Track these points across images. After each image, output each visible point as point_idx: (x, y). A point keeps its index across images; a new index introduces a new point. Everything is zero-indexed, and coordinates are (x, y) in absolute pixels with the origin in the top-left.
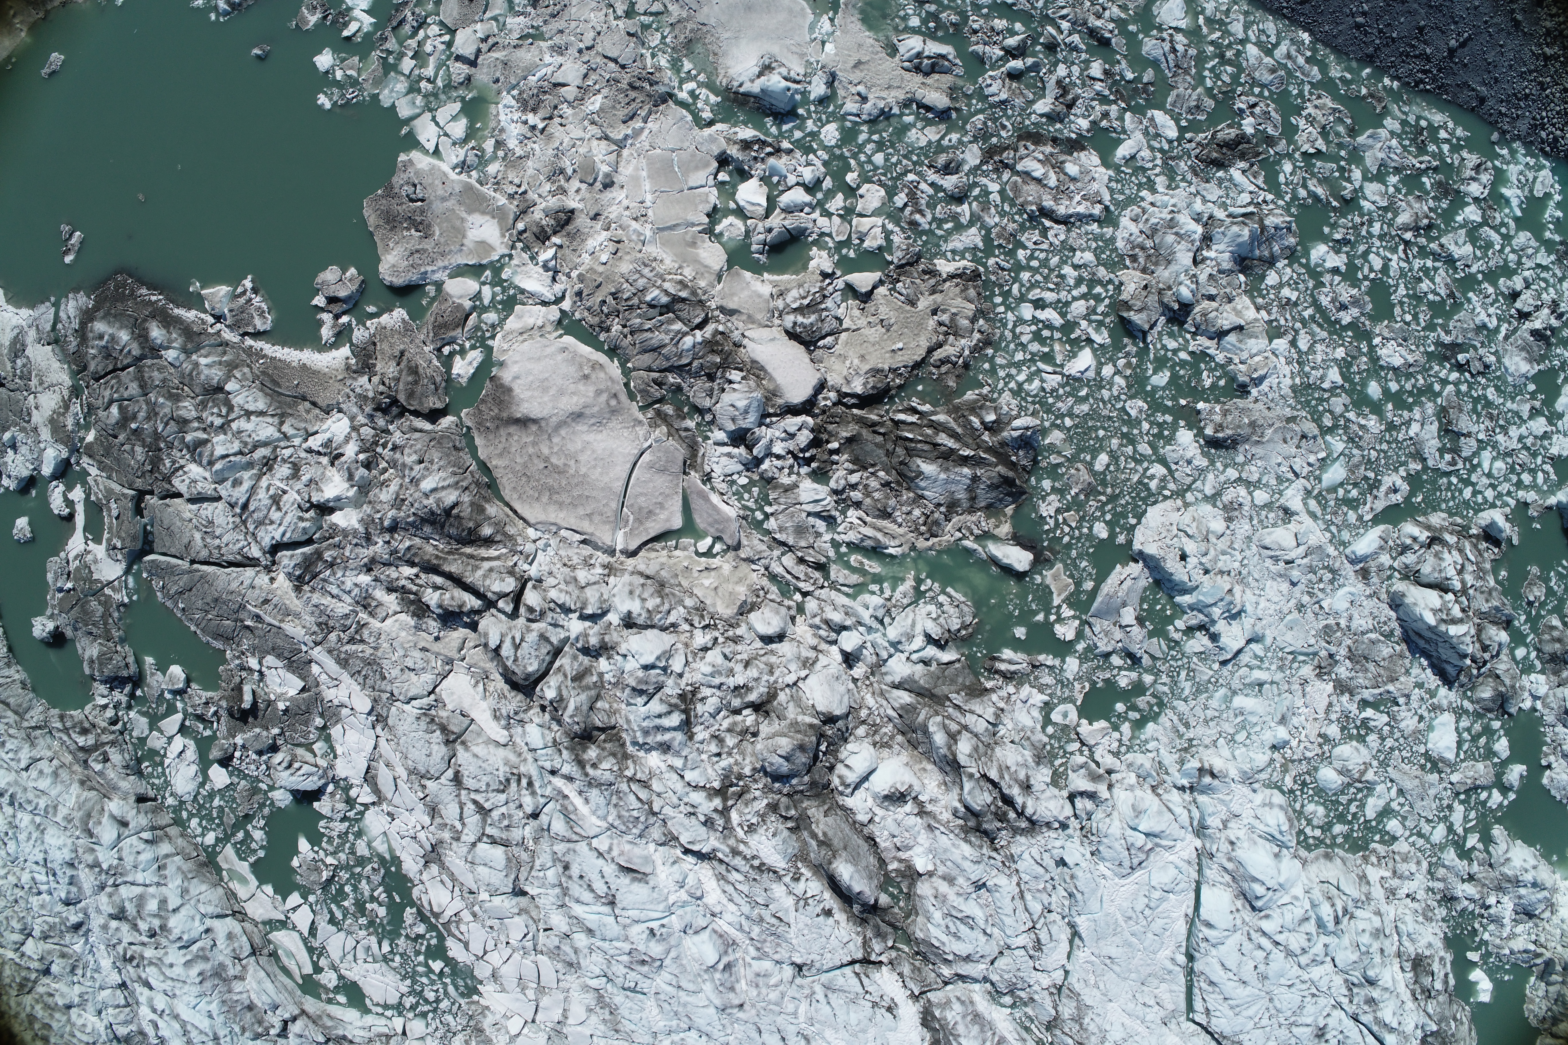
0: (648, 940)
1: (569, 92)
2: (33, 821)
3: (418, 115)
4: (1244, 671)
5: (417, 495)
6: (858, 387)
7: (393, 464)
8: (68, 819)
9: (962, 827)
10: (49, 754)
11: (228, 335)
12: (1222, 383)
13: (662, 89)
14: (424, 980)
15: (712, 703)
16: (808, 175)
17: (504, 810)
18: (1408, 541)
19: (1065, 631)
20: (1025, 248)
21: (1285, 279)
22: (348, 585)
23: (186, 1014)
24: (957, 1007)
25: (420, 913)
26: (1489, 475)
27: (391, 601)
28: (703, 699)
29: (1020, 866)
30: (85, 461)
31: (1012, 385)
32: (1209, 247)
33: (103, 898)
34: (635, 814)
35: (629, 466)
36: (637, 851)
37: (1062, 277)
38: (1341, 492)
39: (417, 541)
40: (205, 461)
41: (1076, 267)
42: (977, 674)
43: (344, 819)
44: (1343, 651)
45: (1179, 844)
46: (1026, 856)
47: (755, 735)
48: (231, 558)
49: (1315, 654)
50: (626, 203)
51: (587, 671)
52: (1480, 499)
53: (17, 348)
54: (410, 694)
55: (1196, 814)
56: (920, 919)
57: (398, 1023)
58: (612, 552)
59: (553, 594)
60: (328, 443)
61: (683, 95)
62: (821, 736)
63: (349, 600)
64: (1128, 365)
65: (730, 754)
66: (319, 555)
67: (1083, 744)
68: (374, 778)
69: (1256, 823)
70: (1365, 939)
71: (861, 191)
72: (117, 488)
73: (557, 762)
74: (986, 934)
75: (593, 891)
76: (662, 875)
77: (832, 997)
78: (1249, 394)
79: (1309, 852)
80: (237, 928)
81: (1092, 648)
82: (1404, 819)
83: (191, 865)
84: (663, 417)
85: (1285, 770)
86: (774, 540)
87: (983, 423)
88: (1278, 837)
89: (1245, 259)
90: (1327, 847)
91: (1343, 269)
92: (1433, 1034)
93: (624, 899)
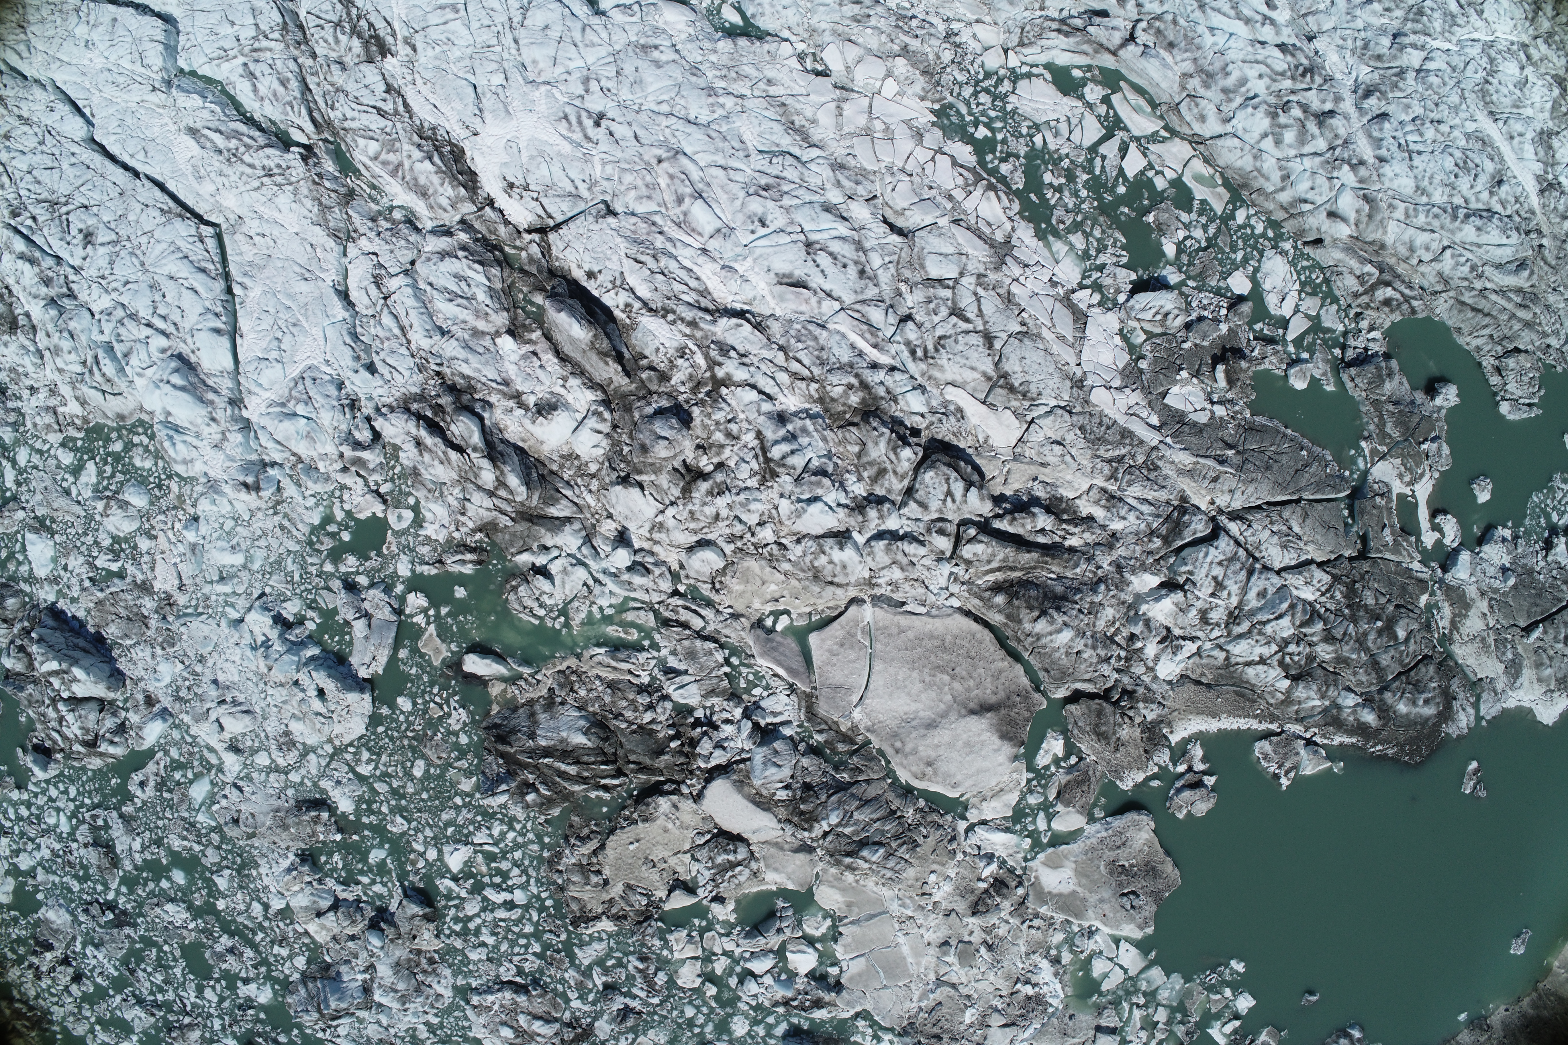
0: (766, 214)
2: (1430, 197)
3: (1142, 971)
4: (240, 590)
5: (1076, 622)
6: (664, 803)
7: (1108, 640)
8: (1391, 208)
9: (476, 391)
10: (1422, 268)
11: (1296, 728)
12: (323, 859)
14: (993, 114)
15: (745, 473)
16: (752, 987)
17: (936, 319)
18: (116, 739)
19: (416, 601)
20: (534, 954)
21: (288, 964)
22: (1132, 517)
23: (1239, 27)
24: (445, 202)
25: (1008, 186)
26: (58, 810)
27: (1085, 508)
28: (753, 474)
29: (411, 362)
30: (1426, 574)
31: (518, 827)
32: (365, 981)
33: (1343, 134)
34: (800, 345)
35: (871, 686)
36: (793, 306)
37: (494, 934)
39: (1069, 574)
40: (1300, 607)
41: (484, 944)
42: (493, 544)
43: (1101, 268)
44: (153, 623)
45: (263, 409)
46: (407, 373)
47: (697, 448)
48: (1258, 516)
49: (178, 617)
50: (922, 931)
51: (874, 480)
52: (61, 787)
53: (1514, 669)
54: (1051, 418)
55: (253, 445)
56: (498, 286)
57: (1014, 61)
58: (874, 600)
59: (922, 551)
60: (1176, 651)
62: (629, 462)
63: (1130, 501)
64: (414, 863)
65: (717, 423)
66: (1166, 541)
67: (377, 492)
68: (1075, 321)
69: (195, 442)
70: (67, 346)
71: (700, 980)
72: (1388, 556)
73: (889, 381)
74: (431, 284)
75: (831, 254)
76: (762, 285)
77: (570, 188)
78: (297, 855)
79: (140, 420)
80: (1197, 128)
81: (388, 589)
82: (58, 467)
83: (1256, 185)
84: (847, 739)
85: (180, 497)
86: (716, 641)
87: (537, 791)
88: (171, 433)
89: (329, 978)
90: (124, 427)
91: (239, 984)
93: (797, 253)
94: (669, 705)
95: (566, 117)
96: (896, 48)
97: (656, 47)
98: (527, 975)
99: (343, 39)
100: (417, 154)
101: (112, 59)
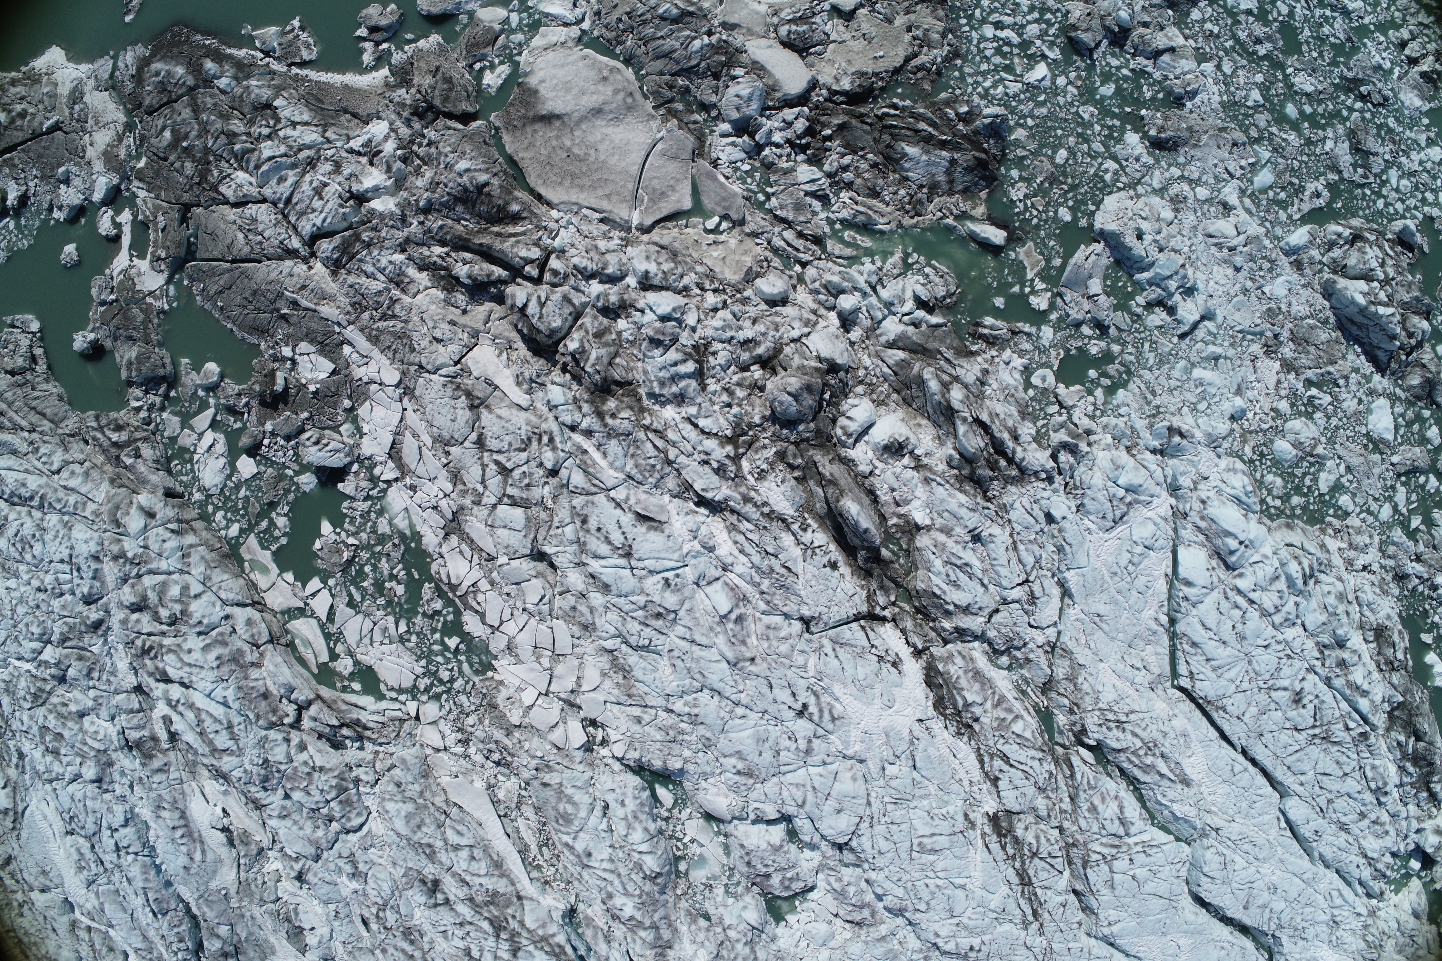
0: (663, 591)
2: (61, 521)
4: (1200, 345)
5: (451, 177)
6: (846, 84)
7: (426, 161)
8: (97, 514)
9: (956, 477)
10: (81, 457)
11: (277, 67)
12: (1160, 96)
14: (440, 659)
15: (723, 357)
17: (525, 468)
18: (1334, 238)
19: (1040, 302)
21: (1207, 15)
22: (384, 262)
24: (958, 660)
25: (438, 588)
26: (1397, 190)
27: (423, 278)
28: (714, 353)
29: (1012, 515)
30: (135, 185)
33: (126, 589)
34: (652, 461)
35: (643, 154)
36: (653, 501)
37: (1017, 5)
38: (1271, 194)
39: (449, 221)
40: (252, 166)
42: (962, 339)
44: (1285, 334)
45: (1156, 501)
46: (1017, 505)
47: (762, 389)
48: (271, 251)
49: (1262, 334)
51: (606, 330)
53: (76, 95)
54: (438, 363)
55: (1169, 472)
56: (921, 573)
57: (412, 707)
58: (627, 227)
59: (575, 260)
60: (368, 143)
62: (825, 384)
63: (382, 278)
64: (1079, 77)
65: (740, 406)
66: (357, 237)
67: (1061, 406)
68: (399, 451)
69: (1223, 486)
70: (1331, 600)
72: (164, 205)
73: (577, 417)
74: (983, 585)
75: (610, 543)
76: (676, 524)
77: (840, 652)
78: (1184, 105)
79: (1272, 520)
80: (256, 616)
81: (1064, 317)
82: (1354, 495)
83: (214, 555)
84: (673, 113)
85: (1244, 441)
86: (776, 216)
87: (957, 114)
88: (1244, 498)
90: (1287, 517)
92: (1400, 704)
93: (640, 549)
94: (827, 168)
95: (833, 719)
96: (517, 734)
97: (739, 773)
99: (1030, 838)
100: (977, 710)
101: (1253, 869)
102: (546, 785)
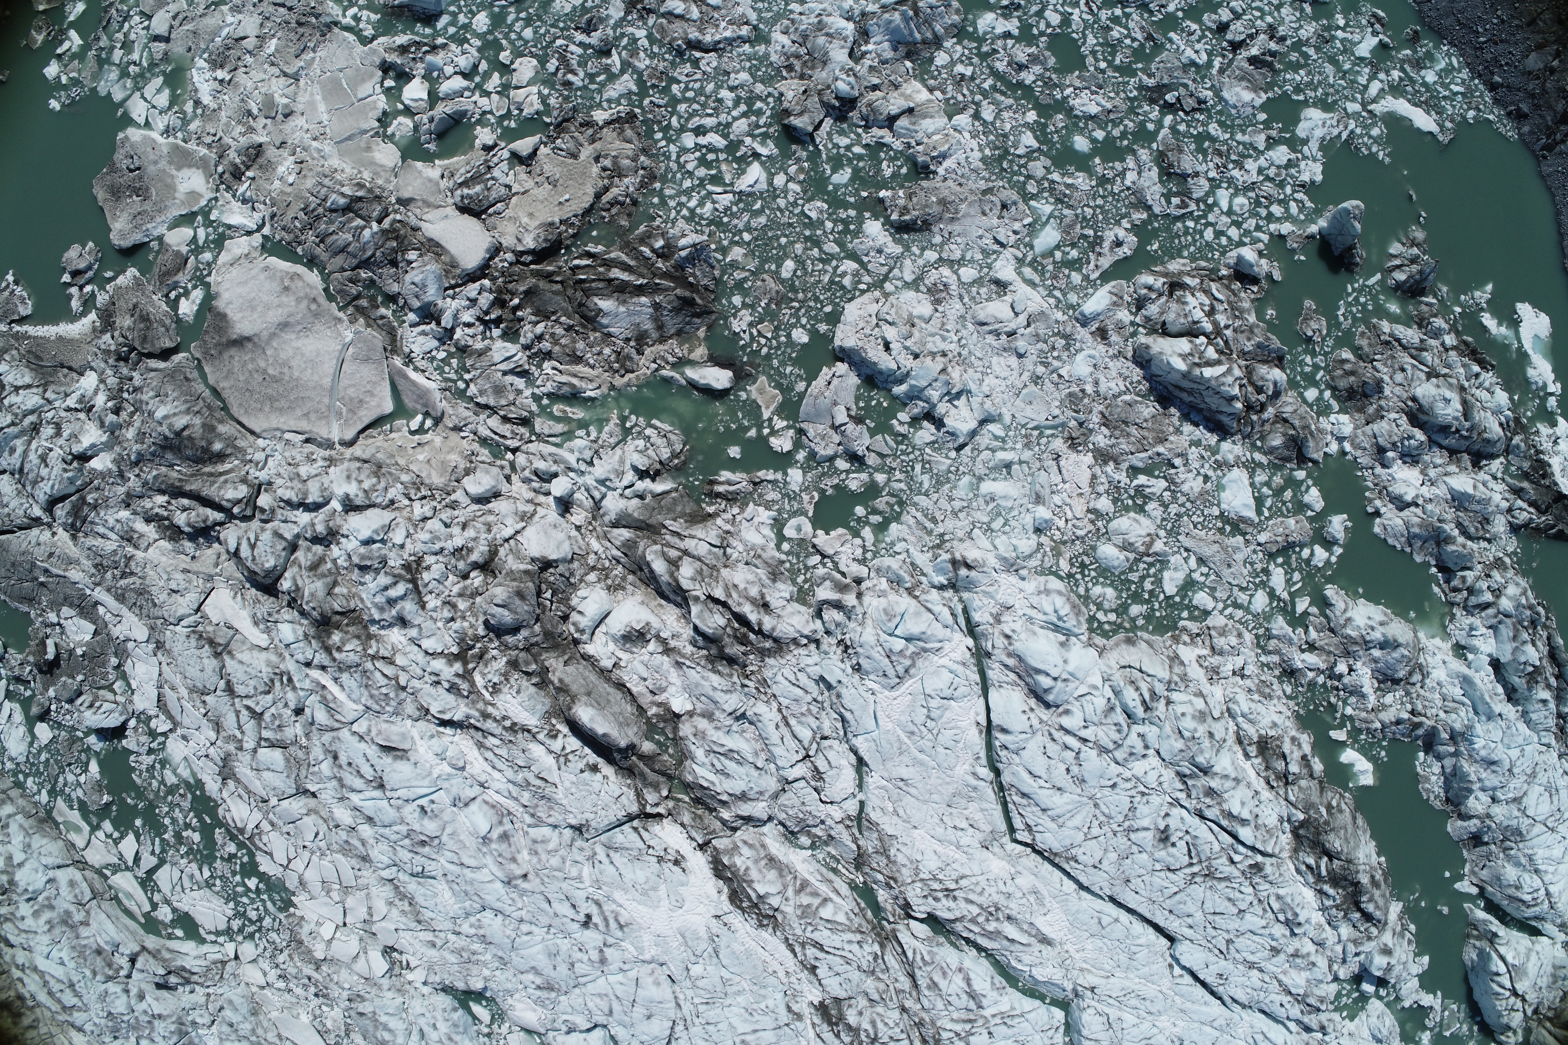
0: (421, 818)
1: (250, 43)
3: (129, 97)
4: (986, 455)
5: (154, 426)
6: (529, 242)
9: (705, 658)
12: (904, 170)
13: (325, 19)
14: (245, 900)
15: (437, 570)
16: (463, 62)
18: (1146, 292)
19: (782, 443)
20: (679, 82)
21: (956, 56)
22: (112, 523)
23: (42, 964)
24: (745, 851)
25: (228, 831)
27: (150, 531)
28: (428, 568)
29: (775, 689)
31: (685, 212)
32: (867, 42)
34: (385, 691)
35: (337, 360)
36: (394, 729)
37: (720, 101)
38: (1058, 255)
39: (162, 469)
41: (732, 89)
43: (150, 751)
44: (1096, 418)
45: (947, 646)
46: (779, 678)
47: (483, 594)
48: (20, 522)
49: (1063, 425)
50: (306, 126)
51: (321, 560)
52: (1223, 240)
54: (179, 615)
55: (960, 611)
56: (687, 763)
57: (230, 948)
58: (329, 445)
59: (280, 492)
60: (82, 399)
61: (348, 21)
62: (541, 582)
63: (114, 536)
64: (801, 170)
65: (464, 618)
66: (83, 500)
67: (823, 555)
68: (165, 704)
69: (1033, 612)
70: (1188, 724)
71: (515, 66)
73: (310, 654)
74: (759, 769)
75: (362, 777)
76: (422, 750)
77: (615, 856)
78: (935, 173)
79: (1108, 638)
80: (78, 876)
81: (812, 455)
82: (1213, 589)
83: (31, 822)
84: (361, 310)
85: (1057, 554)
86: (478, 404)
87: (653, 251)
88: (1060, 624)
89: (907, 44)
90: (1127, 630)
91: (1016, 32)
92: (1303, 824)
93: (391, 779)
95: (621, 927)
96: (324, 968)
97: (539, 988)
98: (689, 60)
99: (865, 1023)
100: (775, 901)
101: (1146, 1025)
102: (361, 1014)
